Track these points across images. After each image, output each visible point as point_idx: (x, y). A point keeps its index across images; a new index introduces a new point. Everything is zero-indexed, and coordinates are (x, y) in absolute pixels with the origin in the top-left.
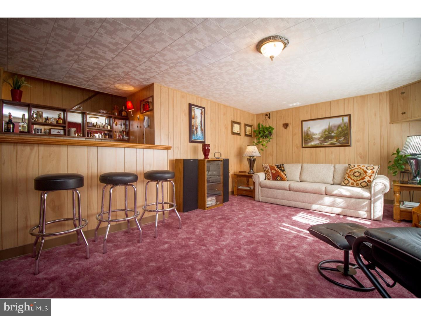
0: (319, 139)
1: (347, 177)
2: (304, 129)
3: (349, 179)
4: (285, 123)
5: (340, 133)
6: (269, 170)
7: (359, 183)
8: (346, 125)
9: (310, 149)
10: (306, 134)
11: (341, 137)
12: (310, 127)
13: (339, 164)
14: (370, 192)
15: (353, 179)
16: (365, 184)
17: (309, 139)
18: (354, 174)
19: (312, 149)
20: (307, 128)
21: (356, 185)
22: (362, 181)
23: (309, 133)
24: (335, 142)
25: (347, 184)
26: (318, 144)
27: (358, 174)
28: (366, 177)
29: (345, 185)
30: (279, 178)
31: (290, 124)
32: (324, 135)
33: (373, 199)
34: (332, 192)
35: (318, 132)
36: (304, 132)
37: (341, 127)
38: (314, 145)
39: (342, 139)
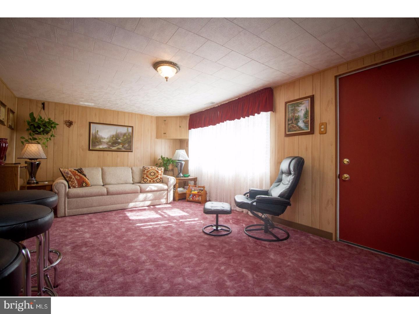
0: (107, 143)
1: (145, 177)
2: (93, 131)
3: (148, 178)
4: (68, 120)
5: (125, 141)
6: (72, 176)
7: (155, 180)
8: (130, 134)
9: (97, 152)
10: (94, 137)
11: (125, 143)
12: (99, 130)
13: (124, 166)
14: (168, 185)
15: (150, 177)
16: (159, 181)
17: (97, 142)
18: (150, 174)
19: (100, 152)
20: (95, 131)
21: (153, 182)
22: (156, 178)
23: (98, 136)
24: (121, 148)
25: (146, 182)
26: (106, 148)
27: (153, 174)
28: (159, 176)
29: (144, 183)
30: (84, 185)
31: (75, 122)
32: (112, 141)
33: (169, 190)
34: (146, 189)
35: (106, 137)
36: (92, 135)
37: (126, 136)
38: (102, 149)
39: (126, 145)
